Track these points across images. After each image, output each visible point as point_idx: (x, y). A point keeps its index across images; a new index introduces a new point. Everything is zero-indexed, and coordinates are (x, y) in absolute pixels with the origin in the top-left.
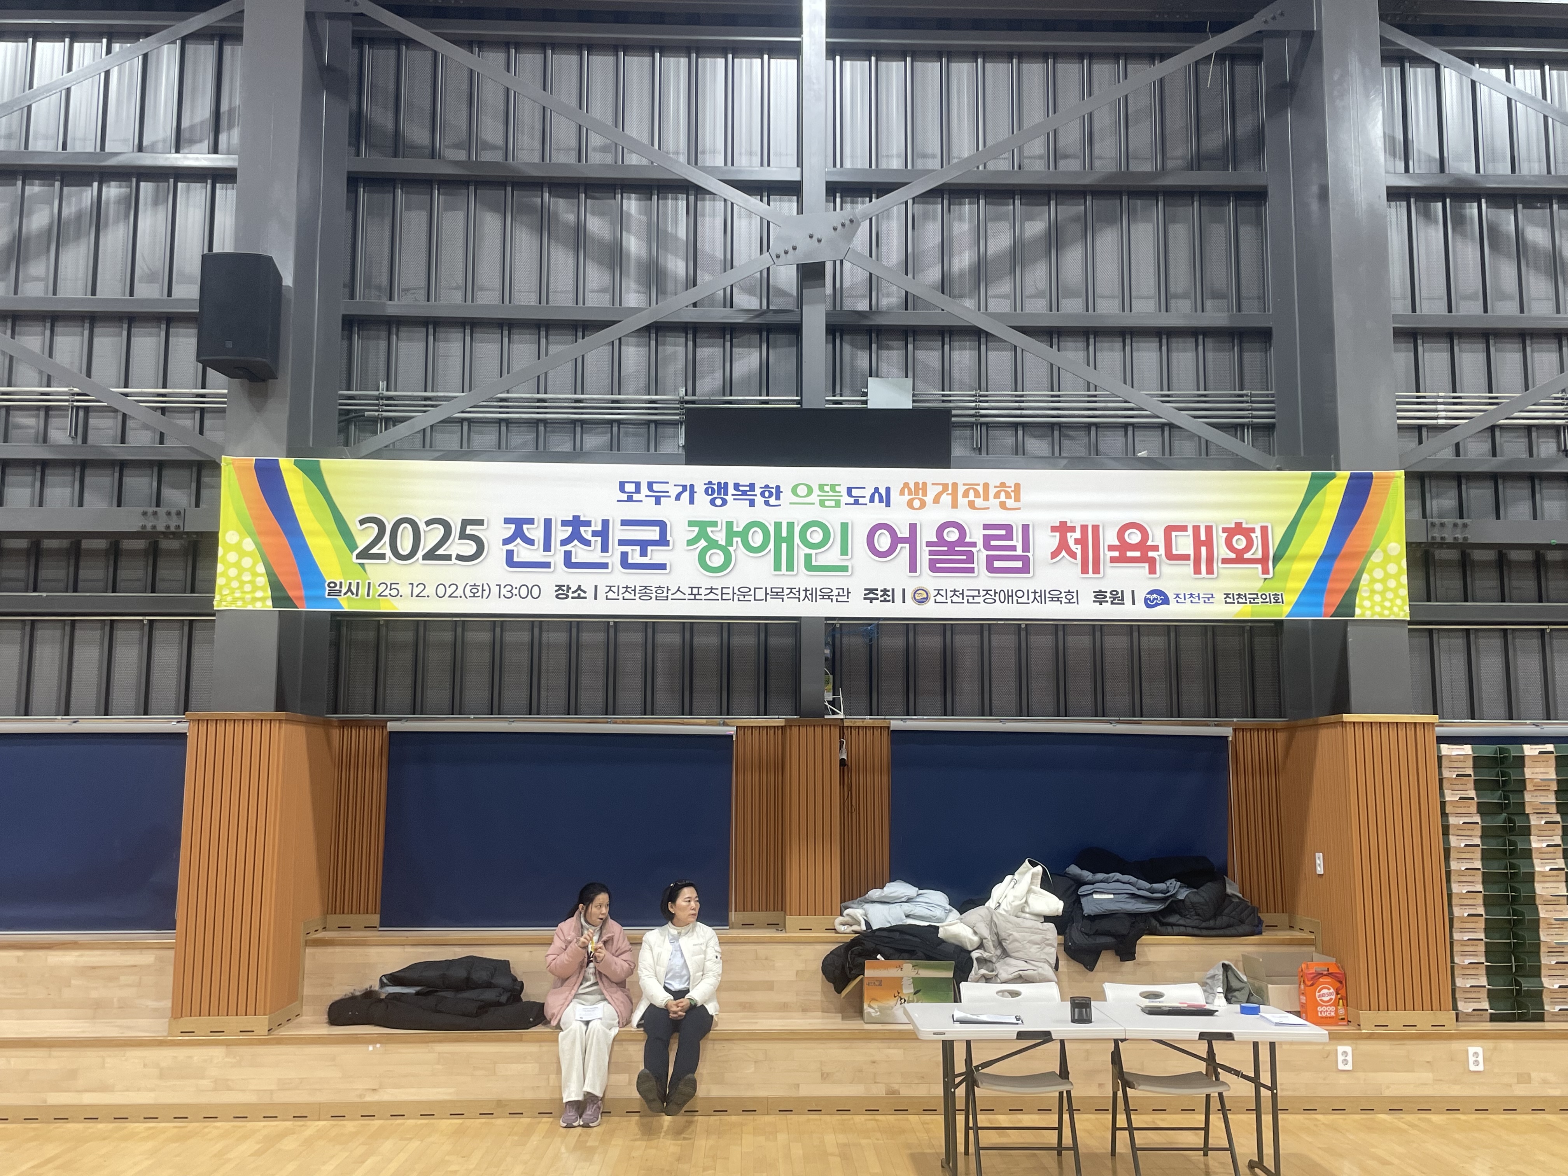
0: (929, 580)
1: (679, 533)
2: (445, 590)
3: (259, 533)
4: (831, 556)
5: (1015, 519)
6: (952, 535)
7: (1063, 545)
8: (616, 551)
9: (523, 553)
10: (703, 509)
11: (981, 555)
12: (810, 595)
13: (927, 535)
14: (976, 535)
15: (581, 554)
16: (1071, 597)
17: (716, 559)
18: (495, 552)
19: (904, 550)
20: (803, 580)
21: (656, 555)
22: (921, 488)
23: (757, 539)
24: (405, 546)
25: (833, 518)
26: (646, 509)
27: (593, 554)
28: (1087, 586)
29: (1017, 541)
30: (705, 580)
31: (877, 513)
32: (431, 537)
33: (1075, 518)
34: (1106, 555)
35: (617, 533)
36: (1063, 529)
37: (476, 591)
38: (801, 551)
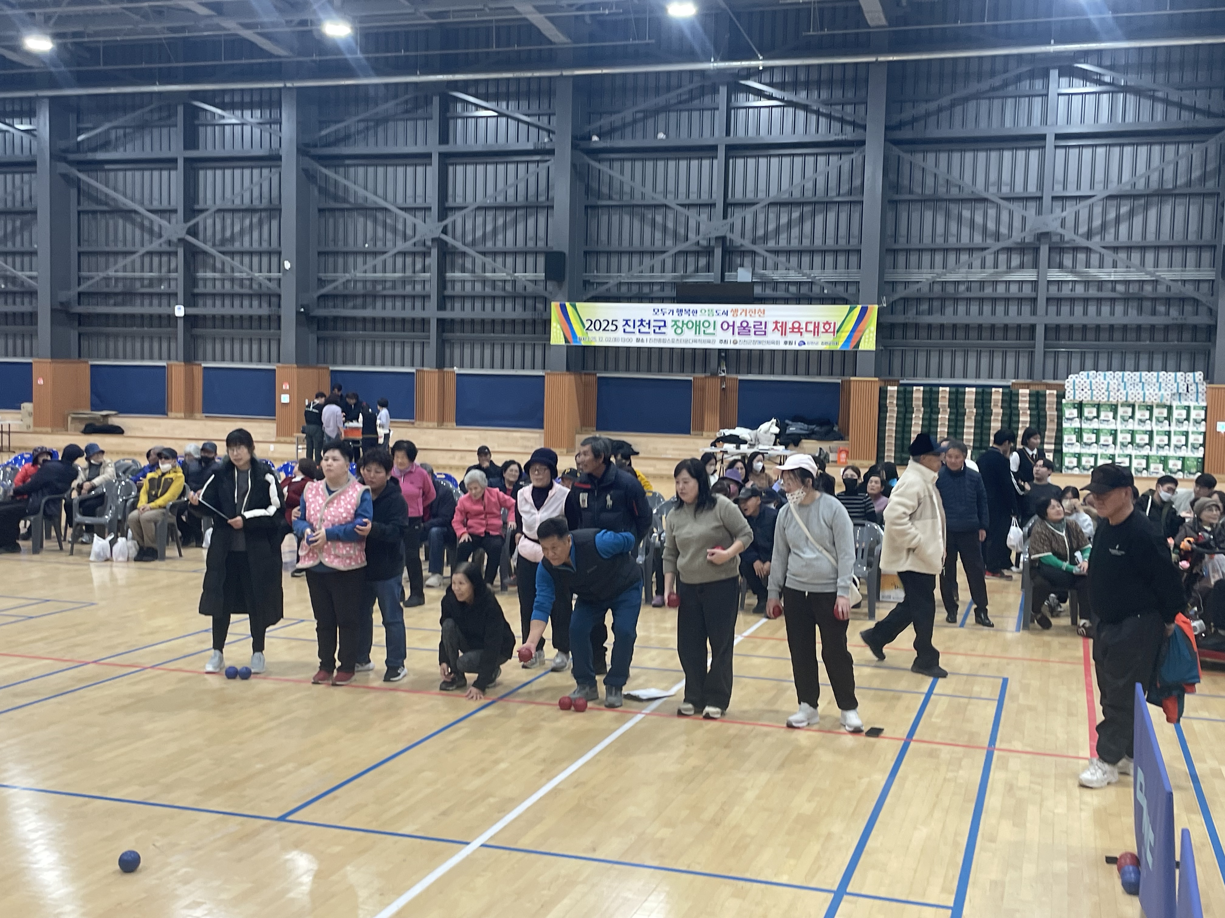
0: (737, 337)
1: (669, 324)
2: (609, 340)
3: (561, 324)
5: (763, 320)
6: (745, 324)
7: (776, 327)
8: (652, 329)
9: (628, 329)
10: (676, 317)
11: (753, 330)
12: (704, 341)
13: (738, 324)
14: (751, 324)
15: (643, 329)
16: (778, 343)
18: (621, 329)
19: (731, 328)
20: (702, 337)
21: (663, 330)
22: (737, 311)
23: (690, 325)
24: (597, 327)
25: (711, 320)
27: (646, 329)
29: (763, 326)
31: (724, 318)
32: (604, 324)
33: (780, 320)
34: (788, 330)
35: (652, 324)
36: (776, 323)
37: (615, 340)
38: (702, 329)
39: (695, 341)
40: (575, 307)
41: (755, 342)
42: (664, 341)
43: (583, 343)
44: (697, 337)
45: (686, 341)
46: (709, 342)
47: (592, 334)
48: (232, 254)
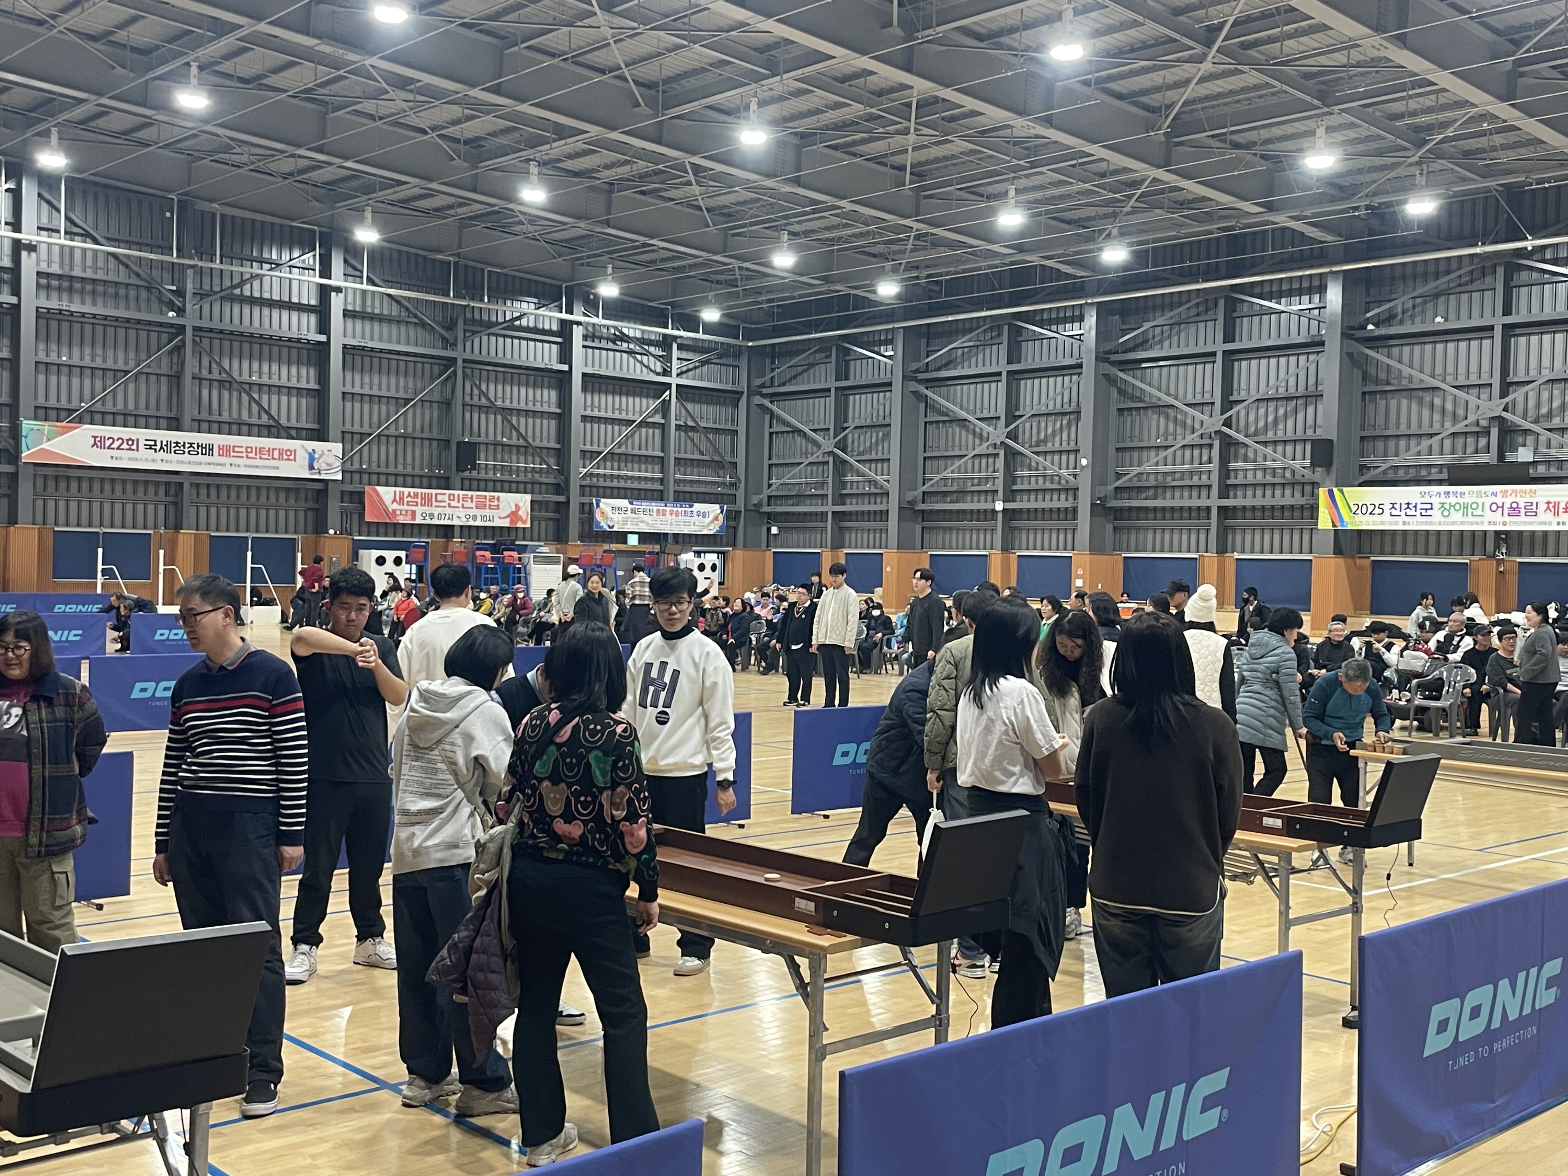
0: (1507, 518)
1: (1436, 506)
3: (1329, 509)
4: (1479, 512)
17: (1446, 513)
26: (1427, 499)
28: (1555, 520)
29: (1534, 507)
30: (1443, 519)
38: (1470, 510)
39: (1463, 523)
40: (1342, 492)
41: (1525, 523)
42: (1431, 523)
43: (1350, 527)
44: (1465, 519)
45: (1453, 523)
46: (1477, 524)
47: (1359, 518)
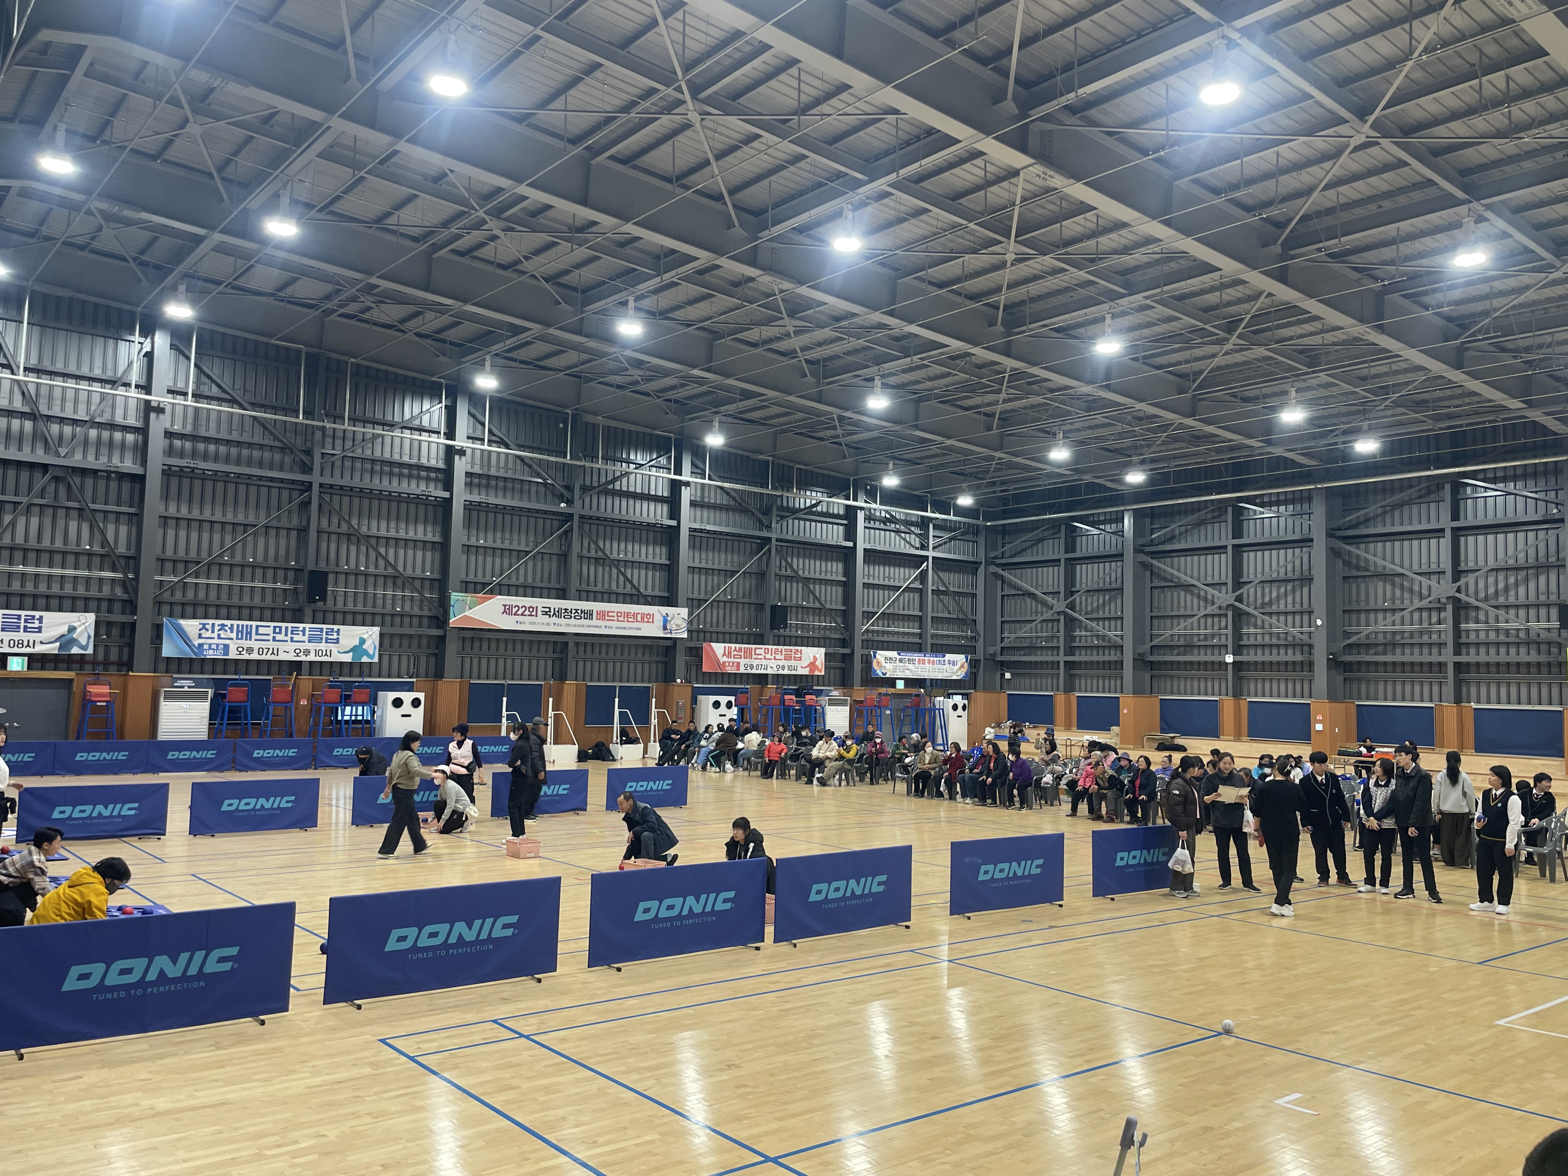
48: (1271, 614)
